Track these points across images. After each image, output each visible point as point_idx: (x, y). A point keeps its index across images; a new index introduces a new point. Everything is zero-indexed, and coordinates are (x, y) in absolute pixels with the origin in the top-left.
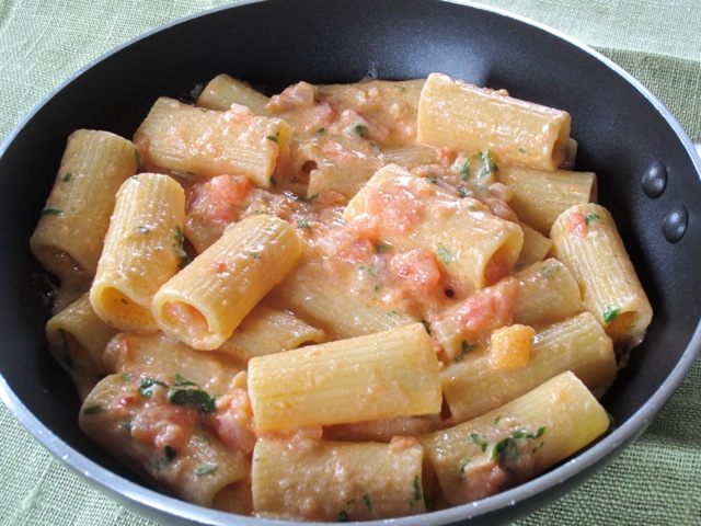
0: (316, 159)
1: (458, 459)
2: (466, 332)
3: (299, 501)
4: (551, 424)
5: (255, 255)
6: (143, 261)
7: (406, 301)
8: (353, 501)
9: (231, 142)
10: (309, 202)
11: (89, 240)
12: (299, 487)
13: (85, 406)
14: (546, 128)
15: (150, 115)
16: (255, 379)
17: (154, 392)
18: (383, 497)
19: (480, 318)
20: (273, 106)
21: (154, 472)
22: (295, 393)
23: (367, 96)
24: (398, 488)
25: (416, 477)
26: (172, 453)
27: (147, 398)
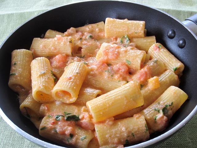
0: (81, 46)
1: (153, 117)
2: (141, 82)
3: (113, 140)
4: (174, 101)
5: (77, 73)
6: (46, 81)
7: (121, 77)
8: (129, 136)
9: (59, 45)
10: (83, 57)
11: (26, 80)
12: (112, 136)
13: (40, 128)
14: (141, 26)
15: (33, 43)
16: (91, 108)
17: (61, 119)
18: (137, 132)
19: (144, 77)
20: (66, 35)
21: (67, 142)
22: (104, 109)
23: (89, 28)
24: (141, 129)
25: (146, 124)
26: (72, 135)
27: (59, 121)
